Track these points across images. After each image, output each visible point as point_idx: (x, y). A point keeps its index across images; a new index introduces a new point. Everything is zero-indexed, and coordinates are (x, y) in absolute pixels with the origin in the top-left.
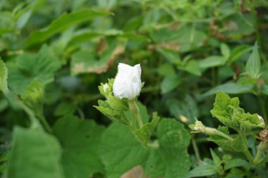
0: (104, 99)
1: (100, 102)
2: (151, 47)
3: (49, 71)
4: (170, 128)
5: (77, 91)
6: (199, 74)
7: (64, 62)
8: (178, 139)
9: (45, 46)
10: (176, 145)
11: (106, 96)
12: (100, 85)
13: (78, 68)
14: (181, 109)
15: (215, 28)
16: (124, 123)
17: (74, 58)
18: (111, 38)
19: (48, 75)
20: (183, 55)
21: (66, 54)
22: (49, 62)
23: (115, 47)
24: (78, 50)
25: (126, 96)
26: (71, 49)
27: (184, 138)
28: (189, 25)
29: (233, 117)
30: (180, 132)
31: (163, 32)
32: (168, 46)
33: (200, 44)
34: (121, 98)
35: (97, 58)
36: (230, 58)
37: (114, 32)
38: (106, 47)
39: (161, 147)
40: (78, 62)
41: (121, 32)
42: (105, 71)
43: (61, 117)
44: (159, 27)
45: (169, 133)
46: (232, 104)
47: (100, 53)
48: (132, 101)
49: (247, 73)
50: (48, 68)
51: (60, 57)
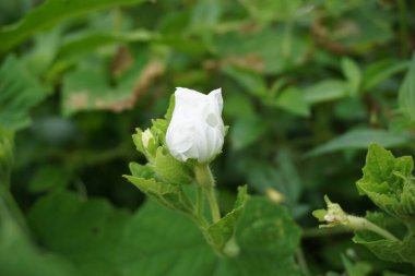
0: (142, 160)
1: (133, 166)
2: (209, 64)
3: (20, 107)
4: (258, 214)
5: (69, 145)
6: (305, 112)
7: (49, 90)
8: (275, 236)
9: (11, 59)
10: (271, 247)
11: (148, 155)
12: (135, 132)
13: (76, 101)
14: (268, 177)
15: (323, 32)
16: (184, 209)
17: (68, 82)
18: (140, 47)
19: (20, 114)
20: (270, 80)
21: (51, 75)
22: (21, 90)
23: (145, 63)
24: (72, 69)
25: (196, 155)
26: (62, 65)
27: (287, 233)
28: (276, 25)
29: (402, 196)
30: (279, 222)
31: (229, 38)
32: (242, 63)
33: (299, 60)
34: (185, 159)
35: (113, 84)
36: (362, 84)
37: (142, 35)
38: (128, 64)
39: (243, 252)
40: (77, 89)
41: (157, 36)
42: (130, 106)
43: (43, 194)
44: (223, 28)
45: (258, 224)
46: (399, 170)
47: (118, 73)
48: (203, 165)
49: (402, 110)
50: (18, 100)
51: (42, 79)
